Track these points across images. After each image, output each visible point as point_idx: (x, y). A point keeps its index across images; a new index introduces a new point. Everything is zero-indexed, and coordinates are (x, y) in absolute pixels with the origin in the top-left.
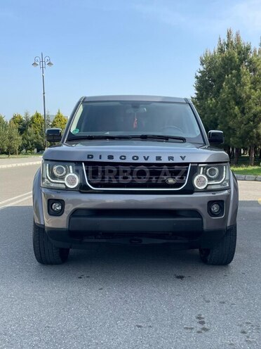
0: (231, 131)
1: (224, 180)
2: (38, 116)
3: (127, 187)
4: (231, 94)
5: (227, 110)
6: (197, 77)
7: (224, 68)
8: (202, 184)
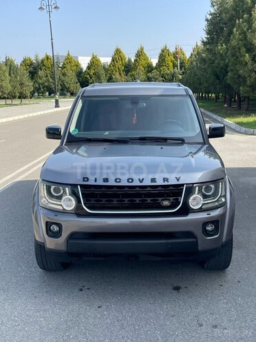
0: (241, 80)
2: (48, 58)
4: (242, 40)
5: (237, 57)
6: (207, 20)
7: (235, 10)
8: (197, 204)
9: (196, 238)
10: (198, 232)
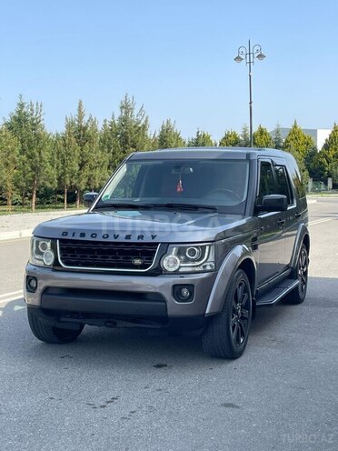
1: (206, 261)
2: (262, 132)
3: (97, 267)
8: (174, 266)
9: (165, 301)
10: (168, 295)
